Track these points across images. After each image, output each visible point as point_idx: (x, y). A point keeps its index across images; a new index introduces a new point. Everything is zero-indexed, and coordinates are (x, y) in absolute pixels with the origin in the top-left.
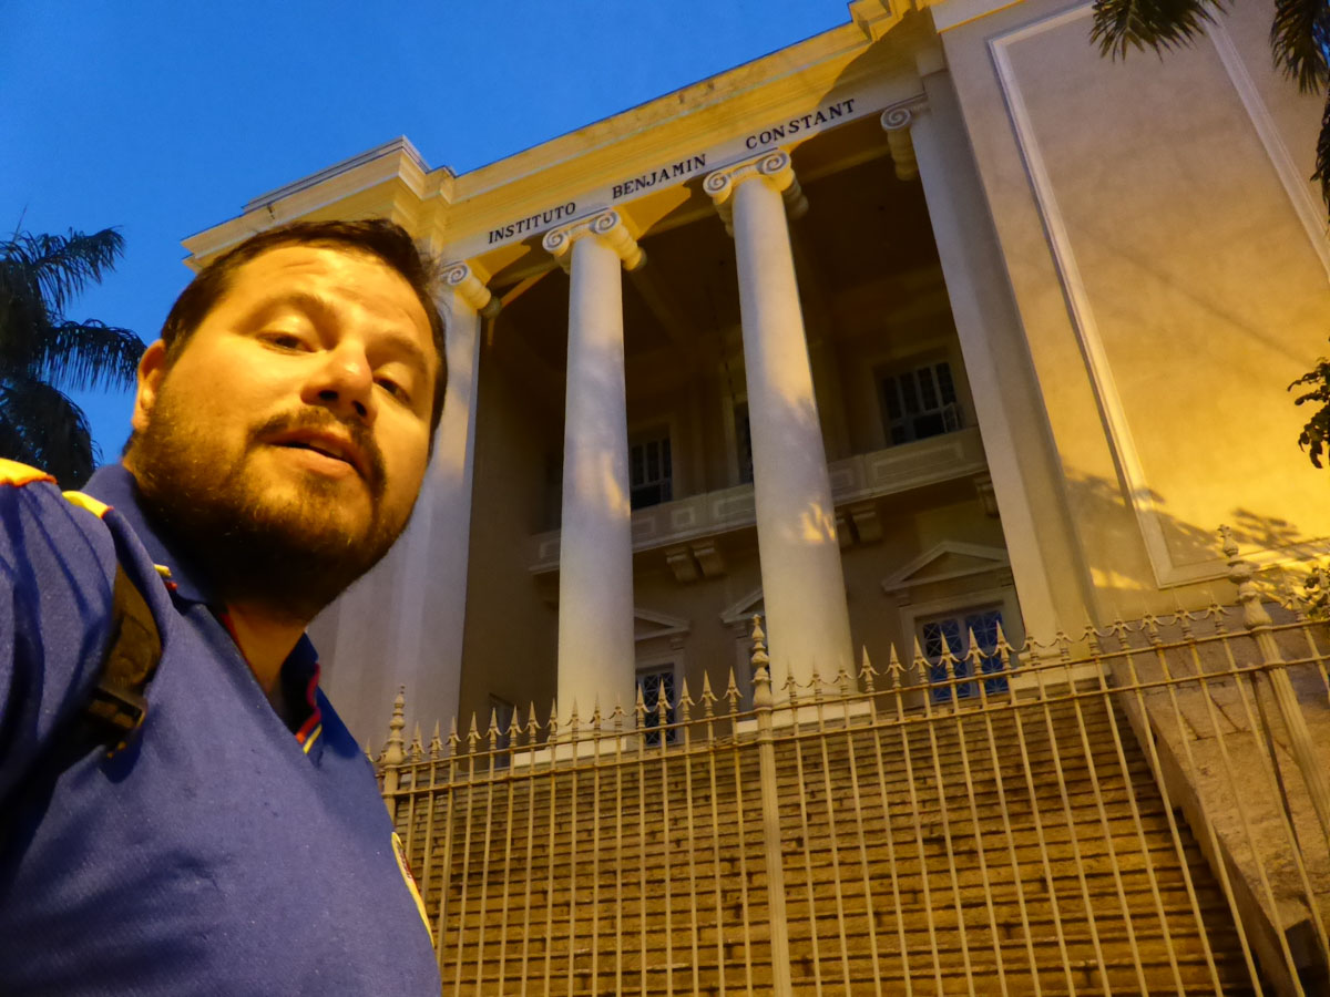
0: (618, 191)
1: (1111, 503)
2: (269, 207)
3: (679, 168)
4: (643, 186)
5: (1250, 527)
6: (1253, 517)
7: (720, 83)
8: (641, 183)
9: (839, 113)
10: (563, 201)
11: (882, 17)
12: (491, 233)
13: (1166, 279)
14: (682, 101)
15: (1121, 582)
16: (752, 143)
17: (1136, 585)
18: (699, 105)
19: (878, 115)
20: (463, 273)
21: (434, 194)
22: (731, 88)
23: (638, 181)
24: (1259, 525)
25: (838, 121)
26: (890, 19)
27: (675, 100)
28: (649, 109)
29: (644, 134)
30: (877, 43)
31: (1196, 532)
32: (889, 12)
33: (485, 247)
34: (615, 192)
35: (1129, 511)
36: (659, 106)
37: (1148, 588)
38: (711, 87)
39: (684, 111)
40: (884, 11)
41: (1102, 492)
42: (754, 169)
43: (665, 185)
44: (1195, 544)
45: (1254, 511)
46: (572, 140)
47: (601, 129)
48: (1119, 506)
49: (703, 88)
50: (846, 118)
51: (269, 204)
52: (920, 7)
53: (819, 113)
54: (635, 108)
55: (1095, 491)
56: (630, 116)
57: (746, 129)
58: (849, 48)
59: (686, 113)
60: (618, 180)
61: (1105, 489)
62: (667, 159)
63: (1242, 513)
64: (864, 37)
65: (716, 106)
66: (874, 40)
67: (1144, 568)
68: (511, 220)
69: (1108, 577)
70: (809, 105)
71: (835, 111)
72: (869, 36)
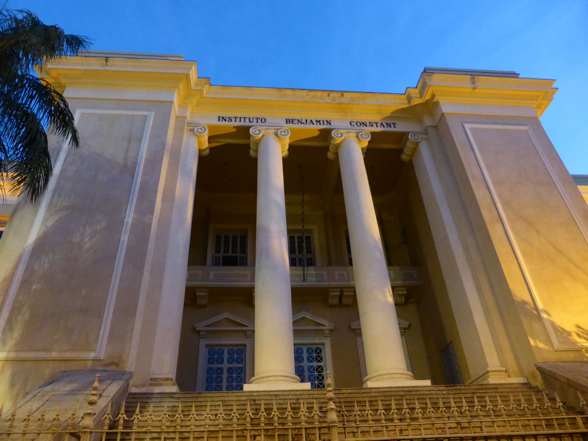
0: (288, 121)
1: (532, 313)
2: (107, 59)
3: (318, 122)
4: (301, 123)
5: (582, 333)
6: (582, 329)
7: (346, 95)
8: (300, 122)
9: (390, 126)
10: (260, 116)
11: (418, 98)
12: (219, 117)
13: (538, 232)
14: (328, 96)
15: (541, 345)
16: (352, 123)
17: (547, 348)
18: (335, 100)
19: (408, 133)
20: (203, 130)
21: (199, 88)
22: (350, 99)
23: (298, 120)
24: (584, 332)
25: (389, 129)
26: (421, 100)
27: (326, 94)
28: (312, 93)
29: (308, 102)
30: (411, 106)
31: (564, 331)
32: (421, 97)
33: (215, 122)
34: (287, 121)
35: (539, 317)
36: (319, 94)
37: (551, 350)
38: (342, 95)
39: (328, 100)
40: (419, 96)
41: (528, 307)
42: (354, 134)
43: (311, 126)
44: (565, 335)
45: (583, 327)
46: (274, 91)
47: (289, 92)
48: (535, 314)
49: (339, 94)
50: (392, 129)
51: (107, 57)
52: (435, 100)
53: (382, 123)
54: (307, 90)
55: (526, 306)
56: (304, 93)
57: (350, 118)
58: (400, 104)
59: (329, 101)
60: (290, 117)
61: (528, 306)
62: (314, 117)
63: (578, 327)
64: (407, 102)
65: (343, 103)
66: (411, 104)
67: (549, 341)
68: (232, 115)
69: (536, 343)
70: (377, 118)
71: (389, 125)
72: (409, 103)
